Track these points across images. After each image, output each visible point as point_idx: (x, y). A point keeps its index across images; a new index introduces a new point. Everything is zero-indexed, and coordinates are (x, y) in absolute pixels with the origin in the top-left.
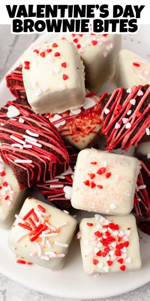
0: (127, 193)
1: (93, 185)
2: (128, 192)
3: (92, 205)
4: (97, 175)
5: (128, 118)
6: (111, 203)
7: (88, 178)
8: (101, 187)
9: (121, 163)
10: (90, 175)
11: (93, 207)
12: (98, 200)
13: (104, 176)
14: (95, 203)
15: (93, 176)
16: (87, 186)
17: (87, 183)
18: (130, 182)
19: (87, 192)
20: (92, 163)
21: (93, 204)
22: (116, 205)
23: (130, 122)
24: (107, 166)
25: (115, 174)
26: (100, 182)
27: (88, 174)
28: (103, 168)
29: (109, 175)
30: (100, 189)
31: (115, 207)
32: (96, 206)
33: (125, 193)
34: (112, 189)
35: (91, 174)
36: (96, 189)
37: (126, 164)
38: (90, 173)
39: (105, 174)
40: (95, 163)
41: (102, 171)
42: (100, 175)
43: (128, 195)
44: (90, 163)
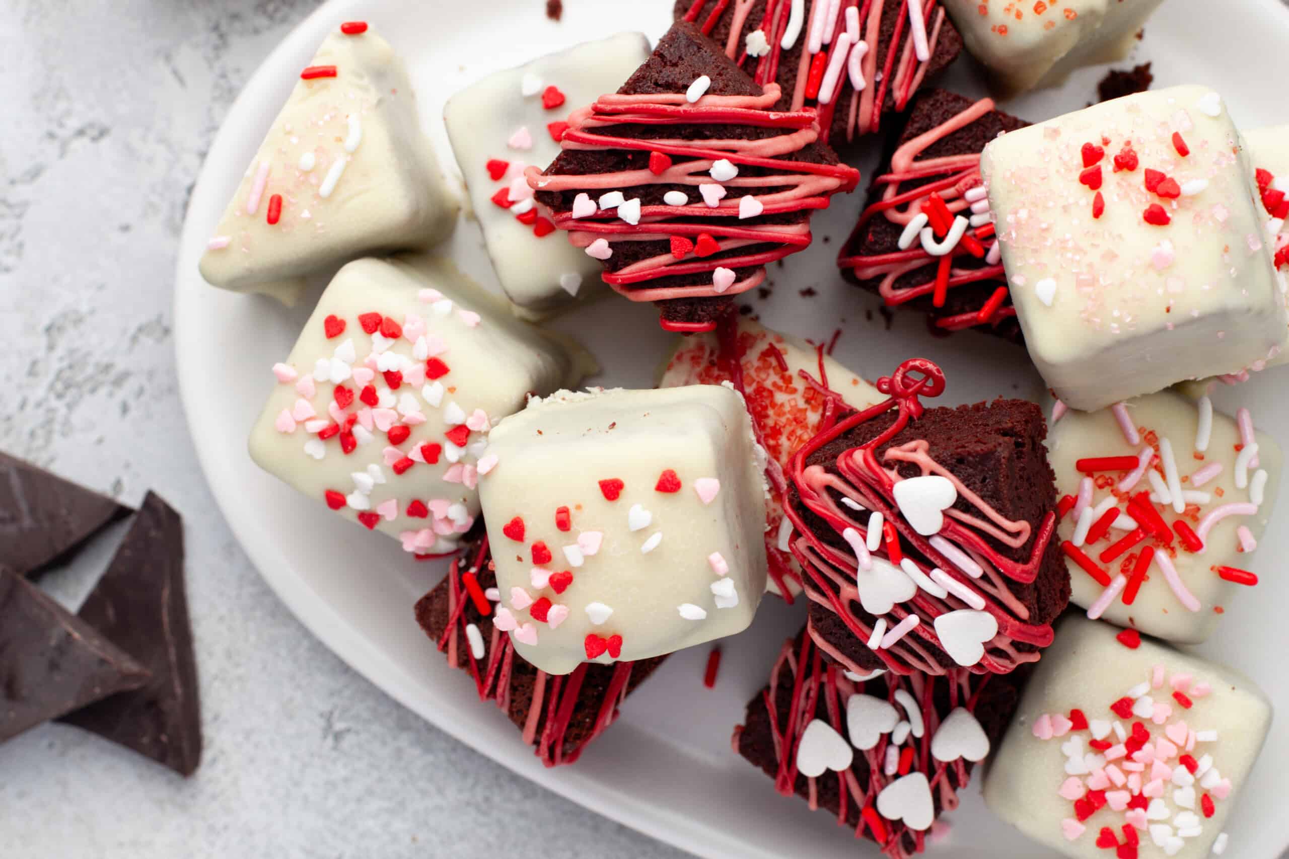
0: (1119, 320)
1: (1092, 180)
2: (1128, 320)
3: (1016, 213)
4: (1138, 178)
5: (696, 188)
6: (1056, 277)
7: (1112, 151)
8: (1098, 211)
9: (1226, 249)
10: (1127, 148)
11: (1010, 219)
12: (1044, 226)
13: (1147, 200)
14: (1030, 217)
15: (1126, 163)
16: (1079, 159)
17: (1091, 155)
18: (1168, 310)
19: (1058, 171)
20: (1177, 138)
21: (1023, 214)
22: (1056, 297)
23: (706, 173)
24: (1194, 198)
25: (1171, 241)
26: (1116, 198)
27: (1128, 143)
28: (1177, 187)
29: (1156, 218)
30: (1090, 211)
31: (1047, 299)
32: (1018, 225)
33: (1116, 313)
34: (1111, 256)
35: (1131, 150)
36: (1087, 196)
37: (1232, 270)
38: (1135, 148)
39: (1157, 201)
40: (1183, 151)
41: (1161, 188)
42: (1143, 188)
43: (1115, 325)
44: (1174, 131)
